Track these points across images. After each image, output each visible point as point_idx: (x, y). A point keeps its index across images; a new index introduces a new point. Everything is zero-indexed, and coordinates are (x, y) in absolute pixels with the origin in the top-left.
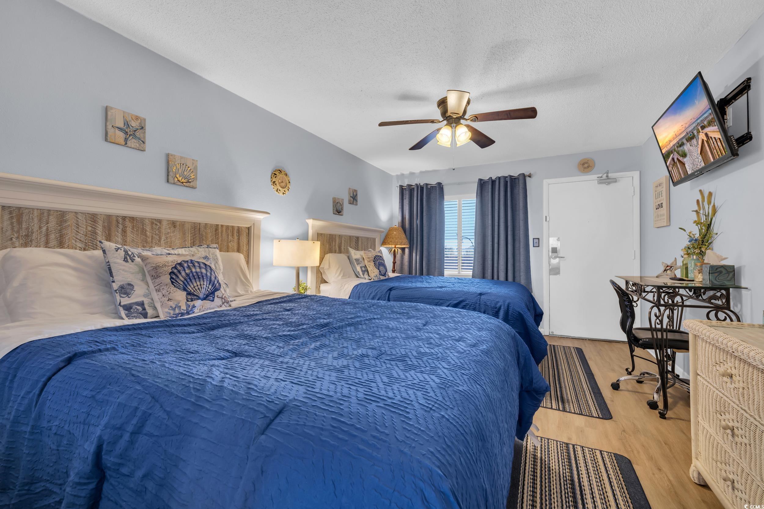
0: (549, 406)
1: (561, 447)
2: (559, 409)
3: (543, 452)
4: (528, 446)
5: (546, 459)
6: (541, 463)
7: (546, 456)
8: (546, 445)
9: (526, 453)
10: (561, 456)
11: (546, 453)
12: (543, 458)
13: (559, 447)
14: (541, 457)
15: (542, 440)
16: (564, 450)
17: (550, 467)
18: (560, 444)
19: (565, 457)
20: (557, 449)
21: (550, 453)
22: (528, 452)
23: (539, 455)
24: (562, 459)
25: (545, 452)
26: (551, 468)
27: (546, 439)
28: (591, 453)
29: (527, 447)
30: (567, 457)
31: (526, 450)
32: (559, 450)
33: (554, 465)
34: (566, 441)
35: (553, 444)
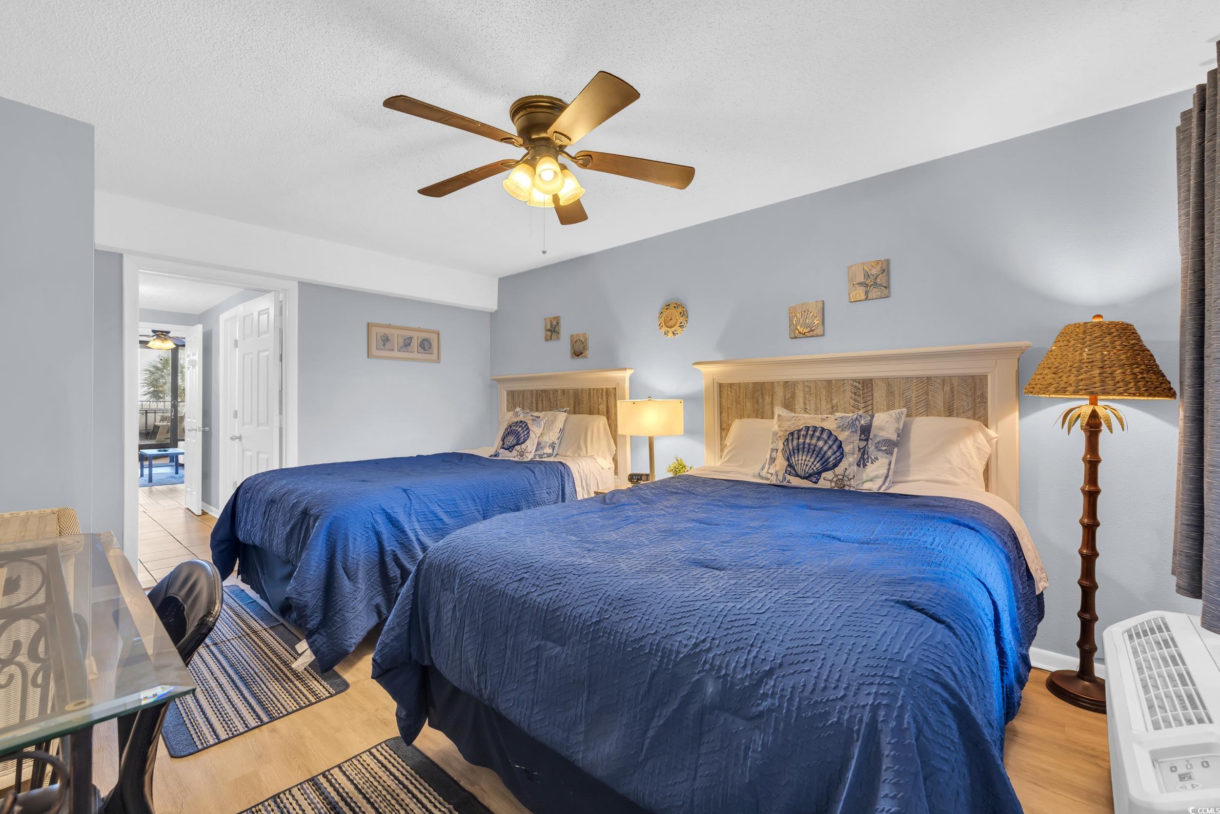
0: (345, 767)
1: (279, 709)
2: (324, 776)
3: (296, 690)
4: (316, 683)
5: (287, 686)
6: (289, 679)
7: (289, 688)
8: (299, 700)
9: (313, 677)
10: (272, 700)
11: (292, 691)
12: (289, 683)
13: (281, 708)
14: (292, 682)
15: (309, 701)
16: (272, 708)
17: (278, 682)
18: (281, 713)
19: (267, 702)
20: (281, 704)
21: (287, 694)
22: (313, 679)
23: (297, 683)
24: (269, 698)
25: (294, 692)
26: (276, 682)
27: (304, 705)
28: (233, 729)
29: (318, 682)
30: (264, 703)
31: (316, 679)
32: (279, 705)
33: (275, 687)
34: (276, 723)
35: (291, 707)
